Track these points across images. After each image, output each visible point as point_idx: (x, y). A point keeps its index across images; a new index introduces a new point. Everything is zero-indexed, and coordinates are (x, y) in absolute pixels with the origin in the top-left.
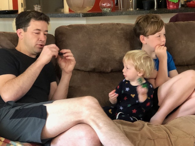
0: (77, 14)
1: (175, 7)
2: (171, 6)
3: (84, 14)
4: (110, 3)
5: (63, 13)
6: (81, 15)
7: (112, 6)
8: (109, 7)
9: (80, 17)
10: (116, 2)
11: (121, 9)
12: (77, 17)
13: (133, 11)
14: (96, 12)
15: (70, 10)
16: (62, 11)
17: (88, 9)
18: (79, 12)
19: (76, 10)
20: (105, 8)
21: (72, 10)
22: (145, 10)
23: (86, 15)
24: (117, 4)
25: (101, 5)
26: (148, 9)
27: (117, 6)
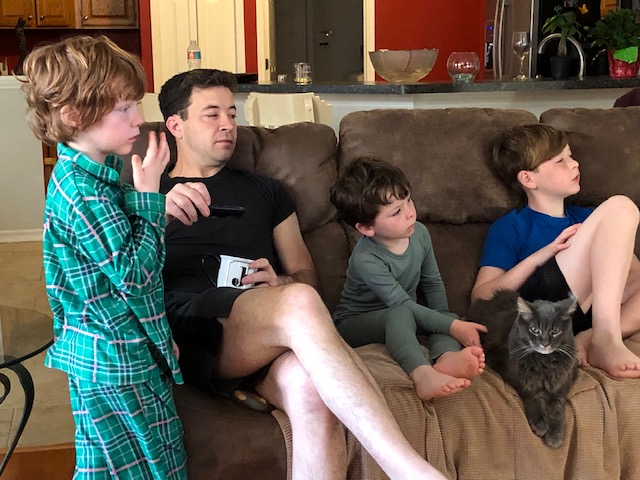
0: (394, 87)
1: (629, 72)
2: (619, 71)
3: (410, 86)
4: (472, 62)
5: (362, 83)
6: (403, 89)
7: (477, 68)
8: (470, 71)
9: (400, 93)
10: (486, 60)
11: (498, 77)
12: (394, 93)
13: (526, 81)
14: (439, 82)
15: (377, 77)
16: (359, 78)
17: (419, 75)
18: (398, 82)
19: (390, 78)
20: (459, 72)
21: (383, 77)
22: (555, 79)
23: (413, 90)
24: (490, 64)
25: (451, 66)
26: (561, 79)
27: (490, 71)
